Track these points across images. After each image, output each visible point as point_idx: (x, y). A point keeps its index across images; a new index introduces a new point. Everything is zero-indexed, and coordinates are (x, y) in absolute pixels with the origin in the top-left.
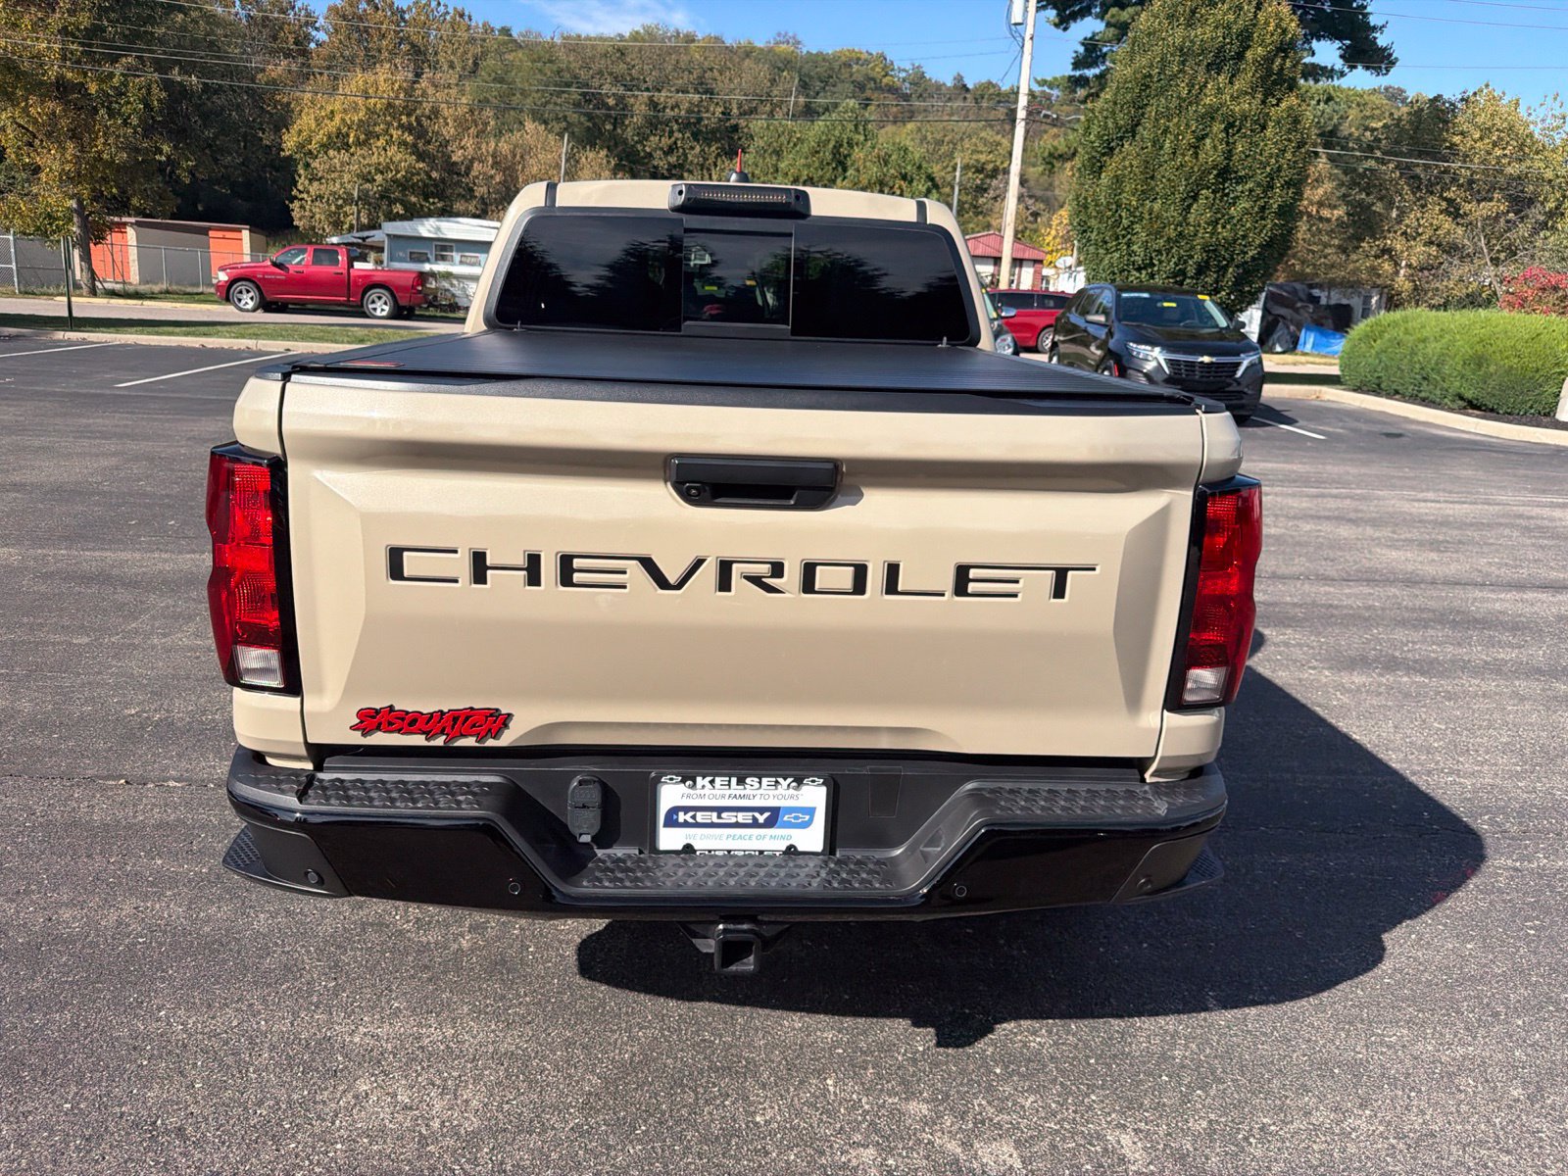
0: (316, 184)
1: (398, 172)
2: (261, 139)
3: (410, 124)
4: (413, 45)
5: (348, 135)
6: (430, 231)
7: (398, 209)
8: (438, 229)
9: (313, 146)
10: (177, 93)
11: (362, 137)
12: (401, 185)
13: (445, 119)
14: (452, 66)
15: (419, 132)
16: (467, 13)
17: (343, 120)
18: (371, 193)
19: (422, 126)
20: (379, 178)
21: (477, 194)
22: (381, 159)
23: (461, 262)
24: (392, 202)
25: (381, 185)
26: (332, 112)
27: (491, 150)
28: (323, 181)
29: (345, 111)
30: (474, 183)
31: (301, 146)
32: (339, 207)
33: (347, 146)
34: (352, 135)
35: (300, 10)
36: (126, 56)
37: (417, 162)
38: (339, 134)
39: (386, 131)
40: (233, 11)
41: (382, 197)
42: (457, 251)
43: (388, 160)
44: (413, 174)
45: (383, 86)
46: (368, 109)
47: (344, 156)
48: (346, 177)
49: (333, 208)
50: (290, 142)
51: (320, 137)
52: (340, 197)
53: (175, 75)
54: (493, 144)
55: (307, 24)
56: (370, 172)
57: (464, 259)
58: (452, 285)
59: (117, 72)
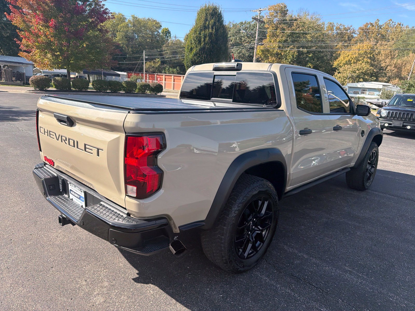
0: (339, 74)
1: (363, 70)
2: (330, 63)
3: (370, 56)
4: (382, 35)
5: (351, 61)
6: (361, 86)
7: (361, 80)
8: (363, 85)
9: (341, 65)
10: (300, 53)
11: (355, 61)
12: (364, 73)
13: (382, 55)
14: (393, 39)
15: (373, 59)
16: (402, 24)
17: (351, 57)
18: (354, 76)
19: (374, 57)
20: (357, 72)
21: (388, 75)
22: (359, 67)
23: (369, 94)
24: (360, 78)
25: (357, 74)
26: (349, 55)
27: (394, 63)
28: (342, 73)
29: (352, 55)
30: (387, 72)
31: (338, 64)
32: (344, 80)
33: (350, 64)
34: (352, 61)
35: (352, 29)
36: (291, 46)
37: (370, 67)
38: (349, 61)
39: (363, 59)
40: (333, 32)
41: (357, 77)
42: (368, 91)
43: (361, 67)
44: (368, 70)
45: (365, 47)
46: (359, 53)
47: (349, 66)
48: (348, 72)
49: (343, 80)
50: (335, 64)
51: (344, 62)
52: (345, 77)
53: (301, 49)
54: (395, 61)
55: (353, 33)
56: (355, 71)
57: (369, 93)
58: (364, 101)
59: (288, 50)
